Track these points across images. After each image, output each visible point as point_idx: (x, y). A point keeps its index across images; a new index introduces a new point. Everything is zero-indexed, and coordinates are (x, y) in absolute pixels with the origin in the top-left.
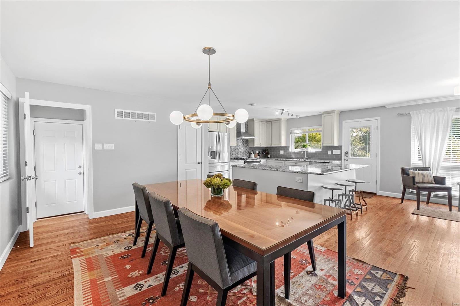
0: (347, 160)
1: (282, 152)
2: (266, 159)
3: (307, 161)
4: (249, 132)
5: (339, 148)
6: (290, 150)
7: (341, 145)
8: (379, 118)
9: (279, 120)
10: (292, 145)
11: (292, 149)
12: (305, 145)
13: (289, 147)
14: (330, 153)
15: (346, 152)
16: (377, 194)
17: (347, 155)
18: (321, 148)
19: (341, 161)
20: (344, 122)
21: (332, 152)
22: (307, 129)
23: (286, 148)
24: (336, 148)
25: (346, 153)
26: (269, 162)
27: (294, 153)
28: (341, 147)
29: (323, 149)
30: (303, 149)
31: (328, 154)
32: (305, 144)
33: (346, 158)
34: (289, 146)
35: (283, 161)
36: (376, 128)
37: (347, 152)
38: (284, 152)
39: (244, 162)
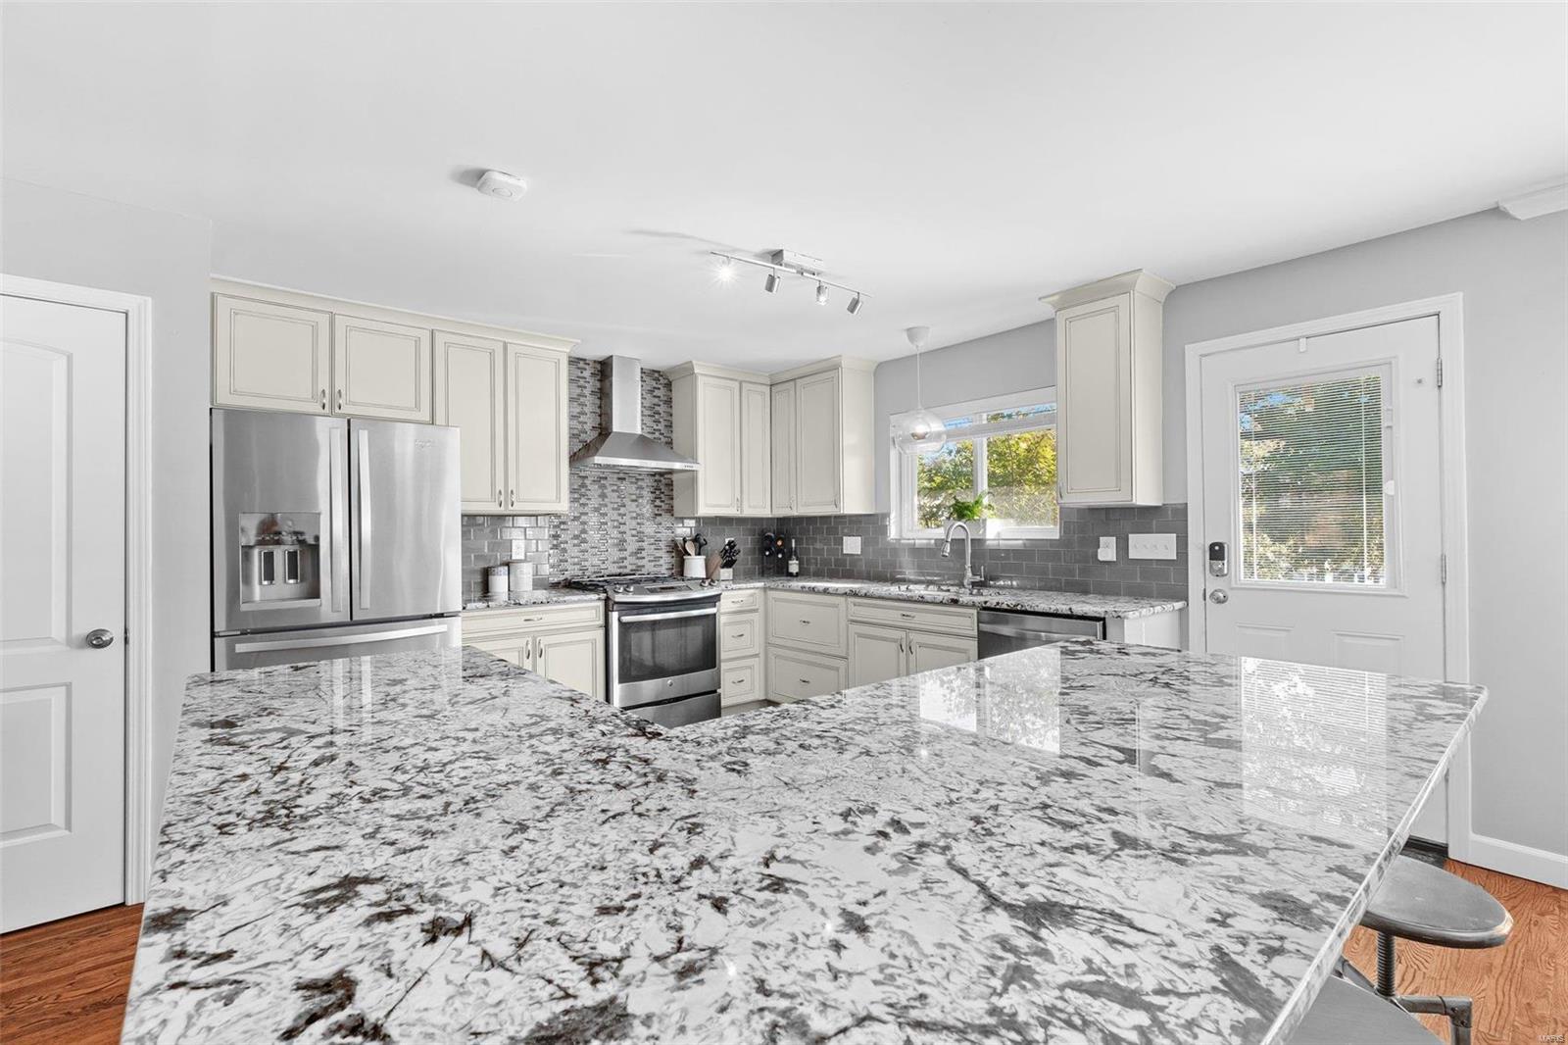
0: (1219, 601)
1: (852, 545)
2: (761, 584)
3: (965, 606)
4: (674, 436)
5: (1168, 518)
6: (893, 533)
7: (1175, 500)
8: (1453, 305)
9: (827, 371)
10: (906, 506)
11: (906, 526)
12: (967, 508)
13: (886, 515)
14: (1107, 551)
15: (1212, 546)
16: (1451, 855)
17: (1218, 564)
18: (1055, 525)
19: (1179, 605)
20: (1192, 351)
21: (1123, 547)
22: (979, 412)
23: (870, 525)
24: (1145, 518)
25: (1217, 552)
26: (776, 600)
27: (916, 551)
28: (1182, 512)
29: (1066, 527)
30: (957, 529)
31: (1100, 558)
32: (967, 498)
33: (1214, 584)
34: (885, 511)
35: (842, 599)
36: (1430, 379)
37: (1221, 545)
38: (864, 544)
39: (601, 604)
